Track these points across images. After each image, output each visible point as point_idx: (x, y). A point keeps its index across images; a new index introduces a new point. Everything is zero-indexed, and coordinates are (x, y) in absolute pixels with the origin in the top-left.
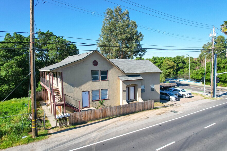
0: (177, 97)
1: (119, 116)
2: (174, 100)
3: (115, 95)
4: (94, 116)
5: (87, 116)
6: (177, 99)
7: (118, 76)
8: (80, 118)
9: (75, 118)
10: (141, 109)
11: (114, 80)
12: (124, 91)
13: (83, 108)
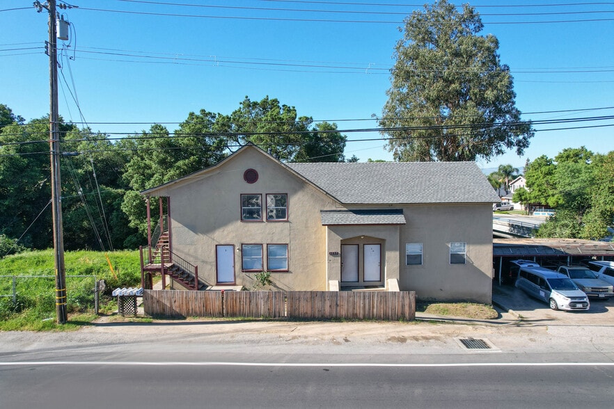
0: (583, 298)
1: (277, 318)
2: (564, 308)
3: (310, 262)
4: (205, 306)
5: (187, 304)
6: (580, 306)
7: (321, 211)
8: (168, 305)
9: (158, 301)
10: (360, 312)
11: (307, 221)
12: (331, 254)
13: (218, 284)
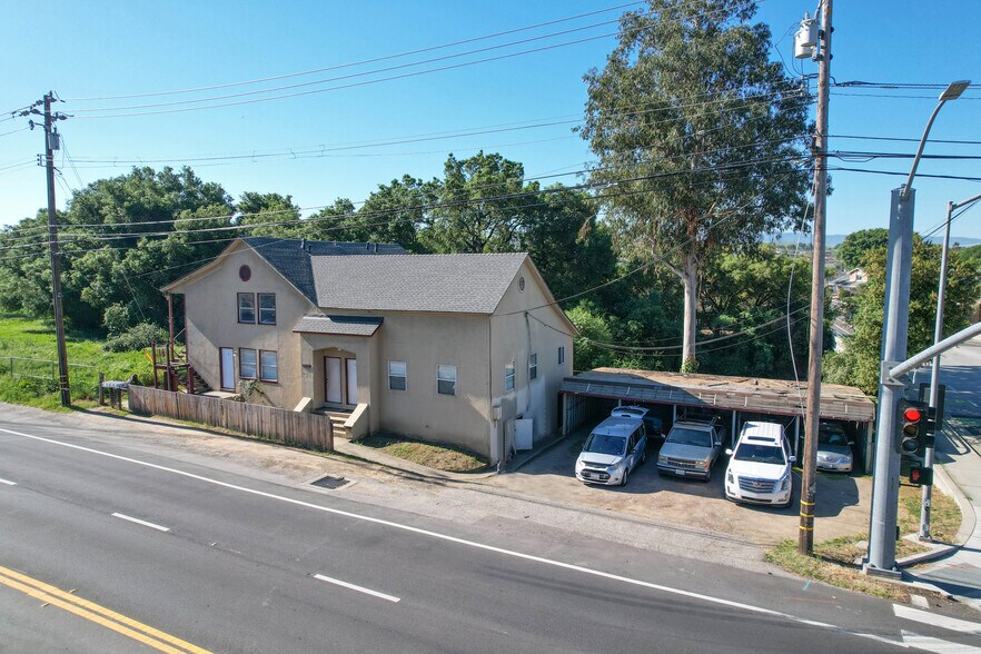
7: (305, 315)
8: (143, 401)
12: (305, 366)
13: (223, 389)
